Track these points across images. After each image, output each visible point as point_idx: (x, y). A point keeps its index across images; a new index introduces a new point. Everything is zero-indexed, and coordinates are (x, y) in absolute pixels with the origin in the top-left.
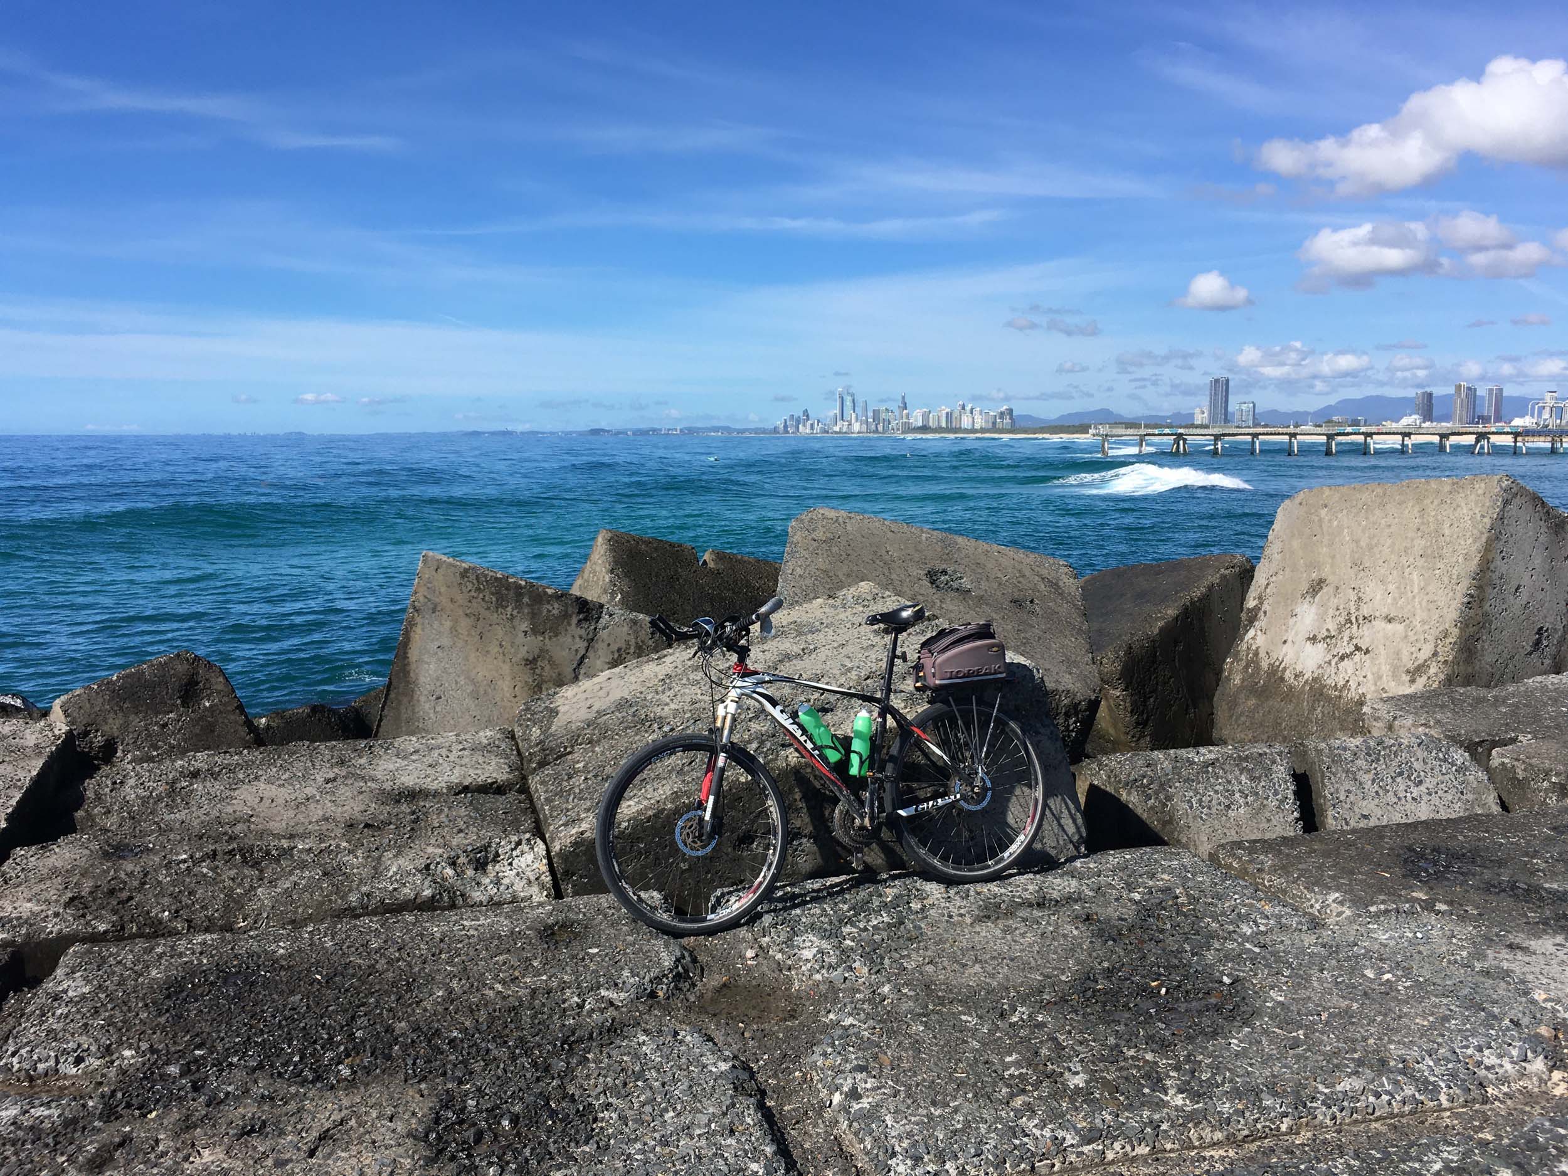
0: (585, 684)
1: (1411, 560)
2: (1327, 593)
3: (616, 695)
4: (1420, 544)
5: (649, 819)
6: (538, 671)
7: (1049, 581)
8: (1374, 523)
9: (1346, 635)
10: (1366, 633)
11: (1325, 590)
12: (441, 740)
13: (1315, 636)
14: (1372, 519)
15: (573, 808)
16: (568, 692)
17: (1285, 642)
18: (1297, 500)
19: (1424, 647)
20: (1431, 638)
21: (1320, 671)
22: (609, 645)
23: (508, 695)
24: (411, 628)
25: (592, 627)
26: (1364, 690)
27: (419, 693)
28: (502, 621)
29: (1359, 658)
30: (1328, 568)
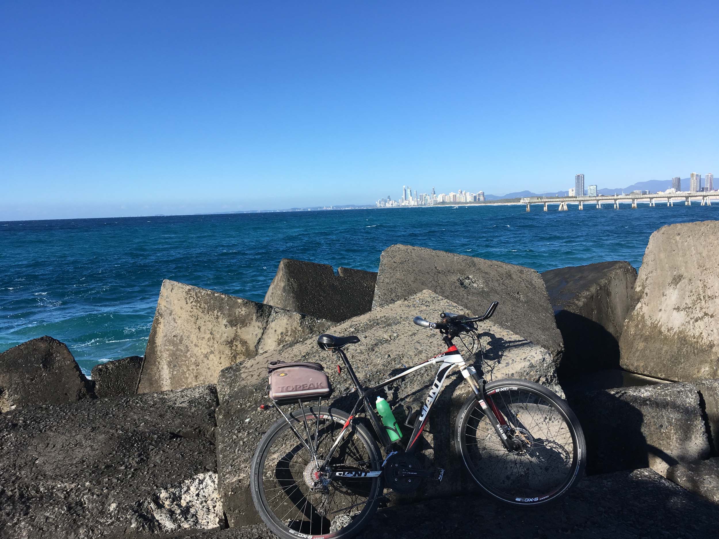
6: (234, 348)
7: (527, 281)
11: (683, 281)
12: (172, 395)
15: (237, 458)
16: (248, 363)
17: (661, 310)
18: (661, 231)
21: (683, 327)
22: (275, 331)
23: (216, 363)
24: (157, 325)
25: (265, 321)
26: (712, 339)
27: (162, 364)
28: (211, 319)
29: (707, 320)
30: (683, 269)
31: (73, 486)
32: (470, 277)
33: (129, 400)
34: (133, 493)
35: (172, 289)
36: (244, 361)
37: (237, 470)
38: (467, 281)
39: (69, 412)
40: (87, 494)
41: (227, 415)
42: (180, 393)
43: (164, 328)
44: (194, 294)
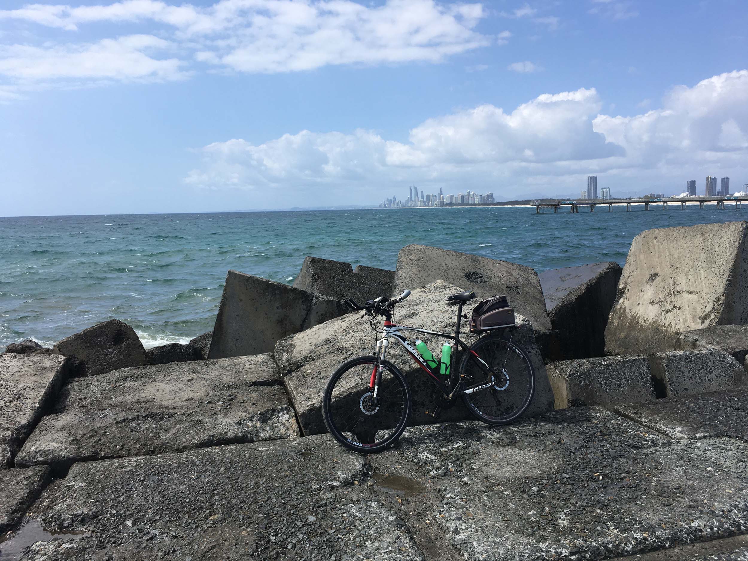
1: (700, 263)
2: (658, 280)
3: (323, 337)
4: (703, 256)
6: (284, 326)
7: (524, 277)
8: (681, 246)
9: (669, 300)
10: (679, 299)
12: (240, 360)
13: (653, 301)
14: (679, 244)
16: (299, 336)
17: (639, 304)
18: (642, 236)
19: (708, 305)
20: (711, 301)
21: (657, 318)
22: (317, 313)
25: (309, 304)
26: (679, 327)
27: (228, 337)
28: (266, 302)
29: (675, 313)
30: (658, 268)
35: (235, 277)
38: (473, 277)
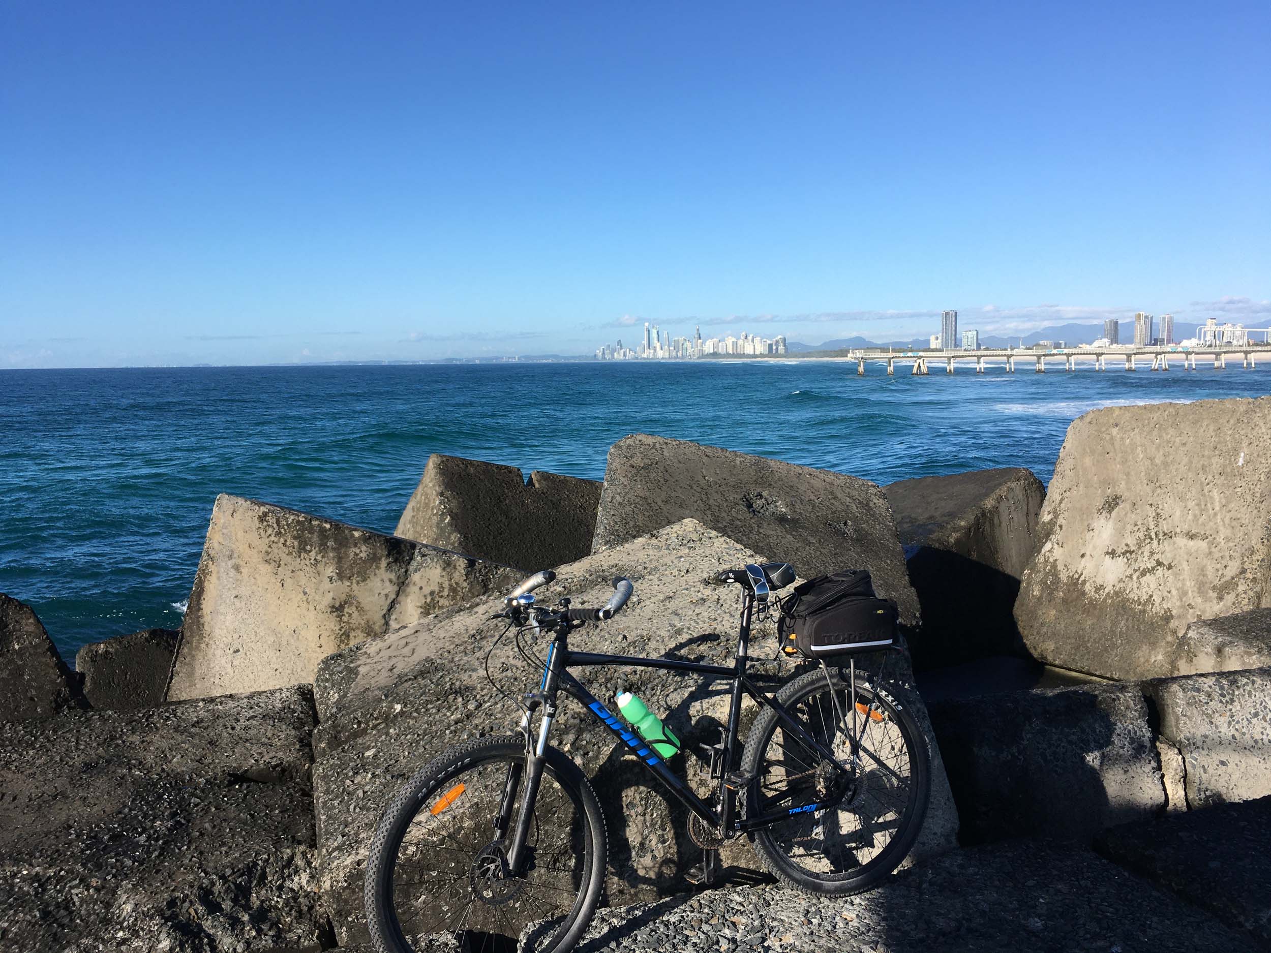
0: (391, 638)
1: (1210, 477)
2: (1124, 509)
3: (422, 653)
4: (1217, 463)
5: (442, 841)
6: (345, 619)
7: (860, 503)
8: (1169, 442)
9: (1146, 550)
10: (1167, 548)
11: (1121, 506)
13: (1114, 550)
14: (1166, 437)
15: (353, 821)
16: (373, 647)
17: (1083, 556)
18: (1088, 419)
19: (1230, 563)
20: (1236, 555)
21: (1122, 585)
22: (421, 588)
23: (313, 645)
24: (205, 577)
25: (403, 570)
26: (1169, 605)
27: (214, 646)
28: (305, 567)
29: (1161, 575)
30: (1123, 485)
31: (51, 872)
32: (765, 494)
33: (153, 714)
34: (163, 884)
35: (234, 511)
36: (364, 643)
37: (353, 844)
38: (758, 502)
39: (41, 734)
40: (77, 886)
41: (335, 742)
42: (246, 700)
43: (217, 582)
44: (274, 520)
